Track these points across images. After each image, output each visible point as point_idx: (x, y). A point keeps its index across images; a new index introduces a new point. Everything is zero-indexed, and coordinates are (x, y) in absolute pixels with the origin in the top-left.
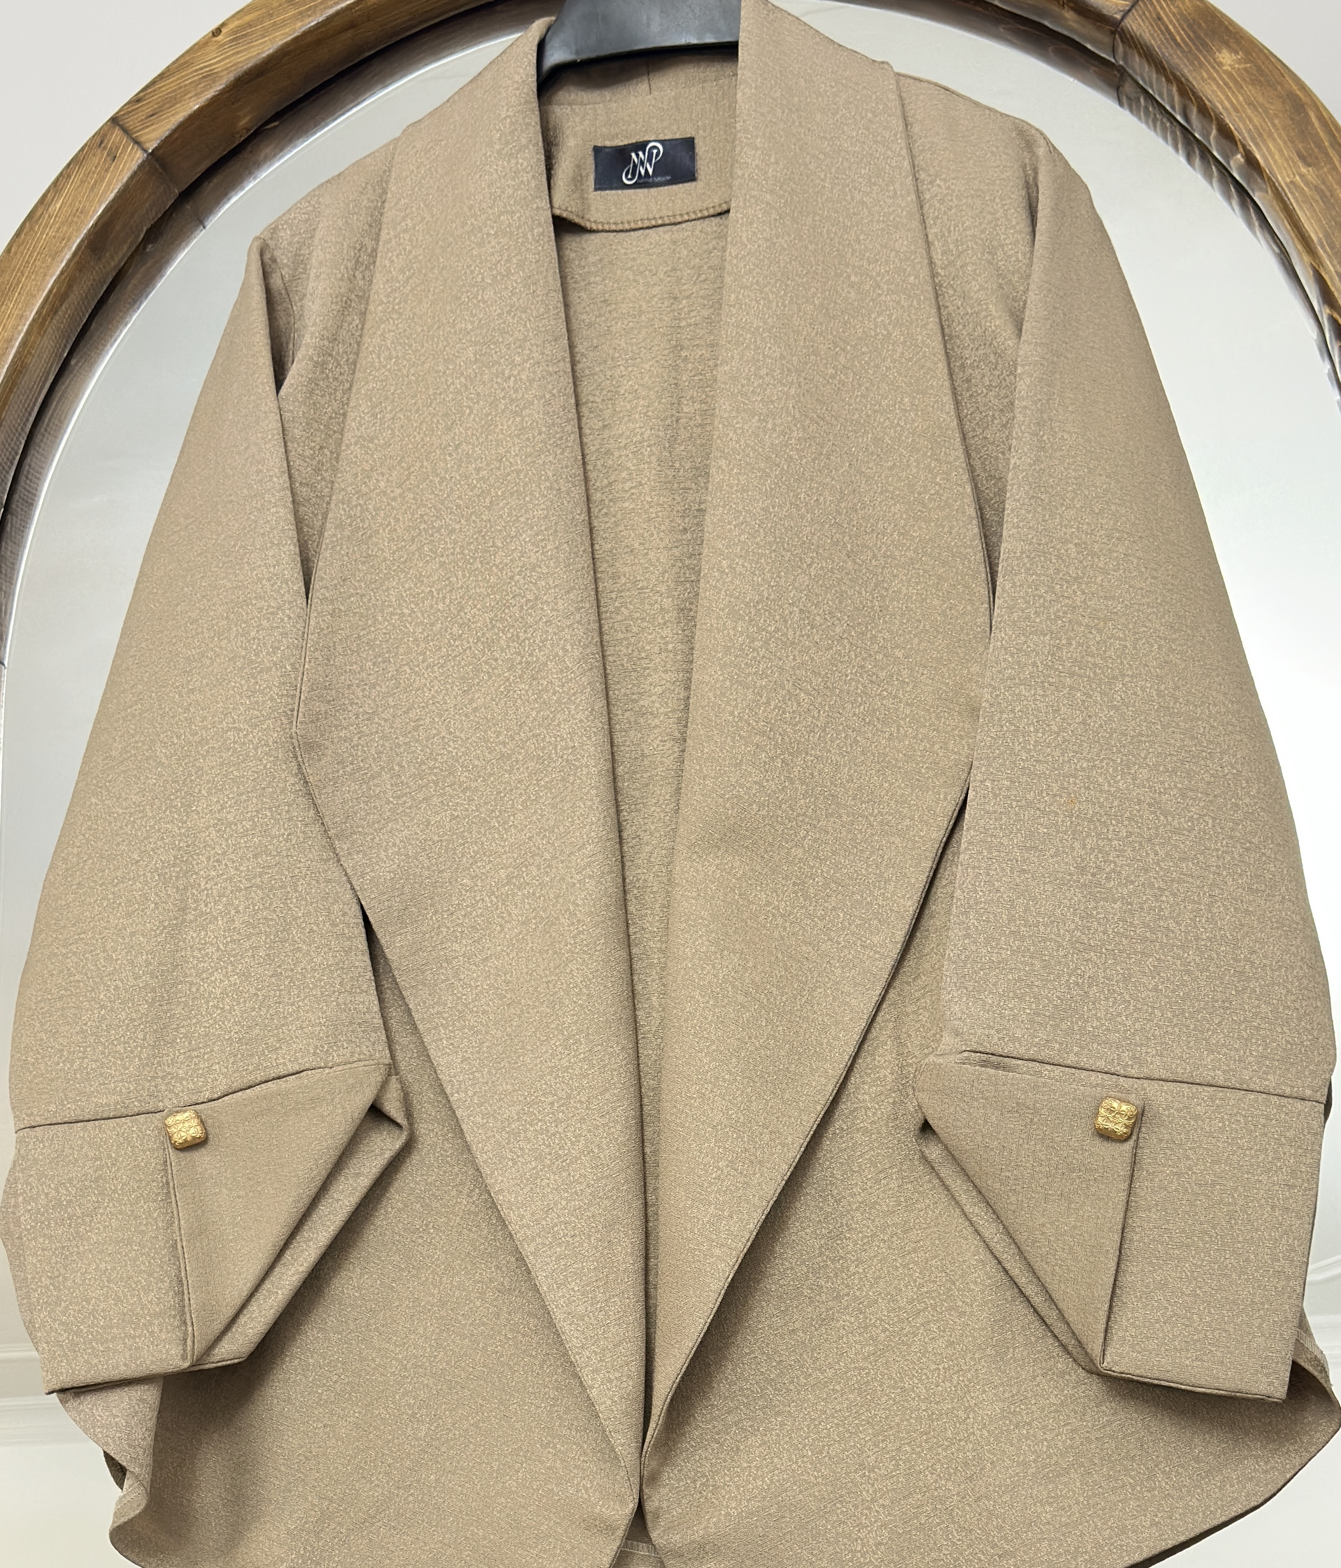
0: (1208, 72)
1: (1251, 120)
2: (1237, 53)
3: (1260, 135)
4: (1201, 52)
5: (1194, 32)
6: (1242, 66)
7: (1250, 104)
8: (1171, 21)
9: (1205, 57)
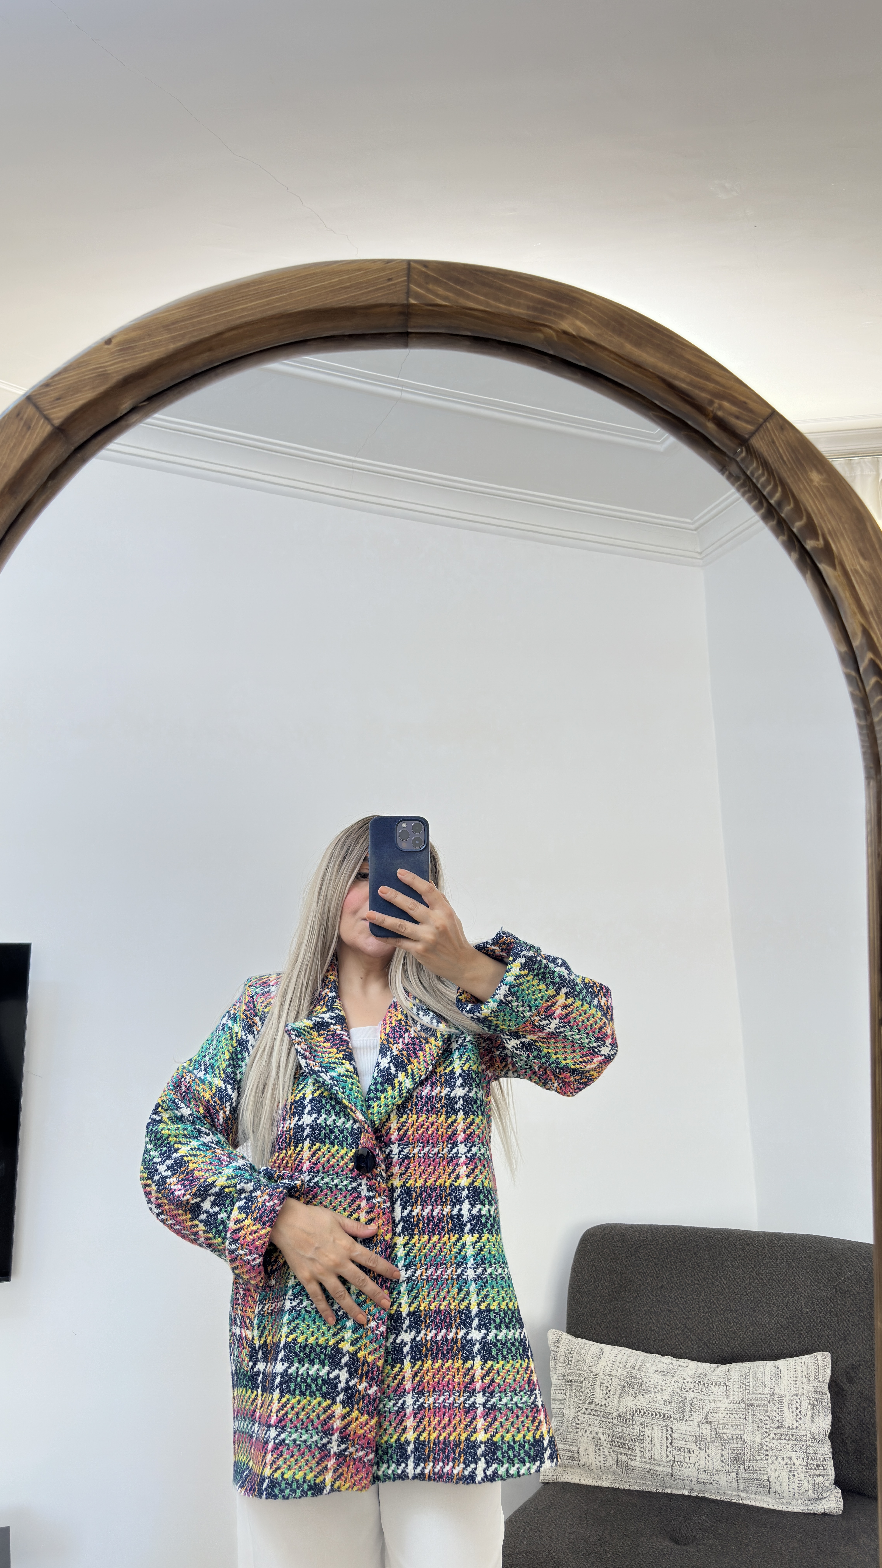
0: (803, 484)
2: (820, 475)
4: (799, 469)
5: (796, 456)
6: (824, 485)
7: (830, 511)
8: (780, 446)
9: (801, 473)
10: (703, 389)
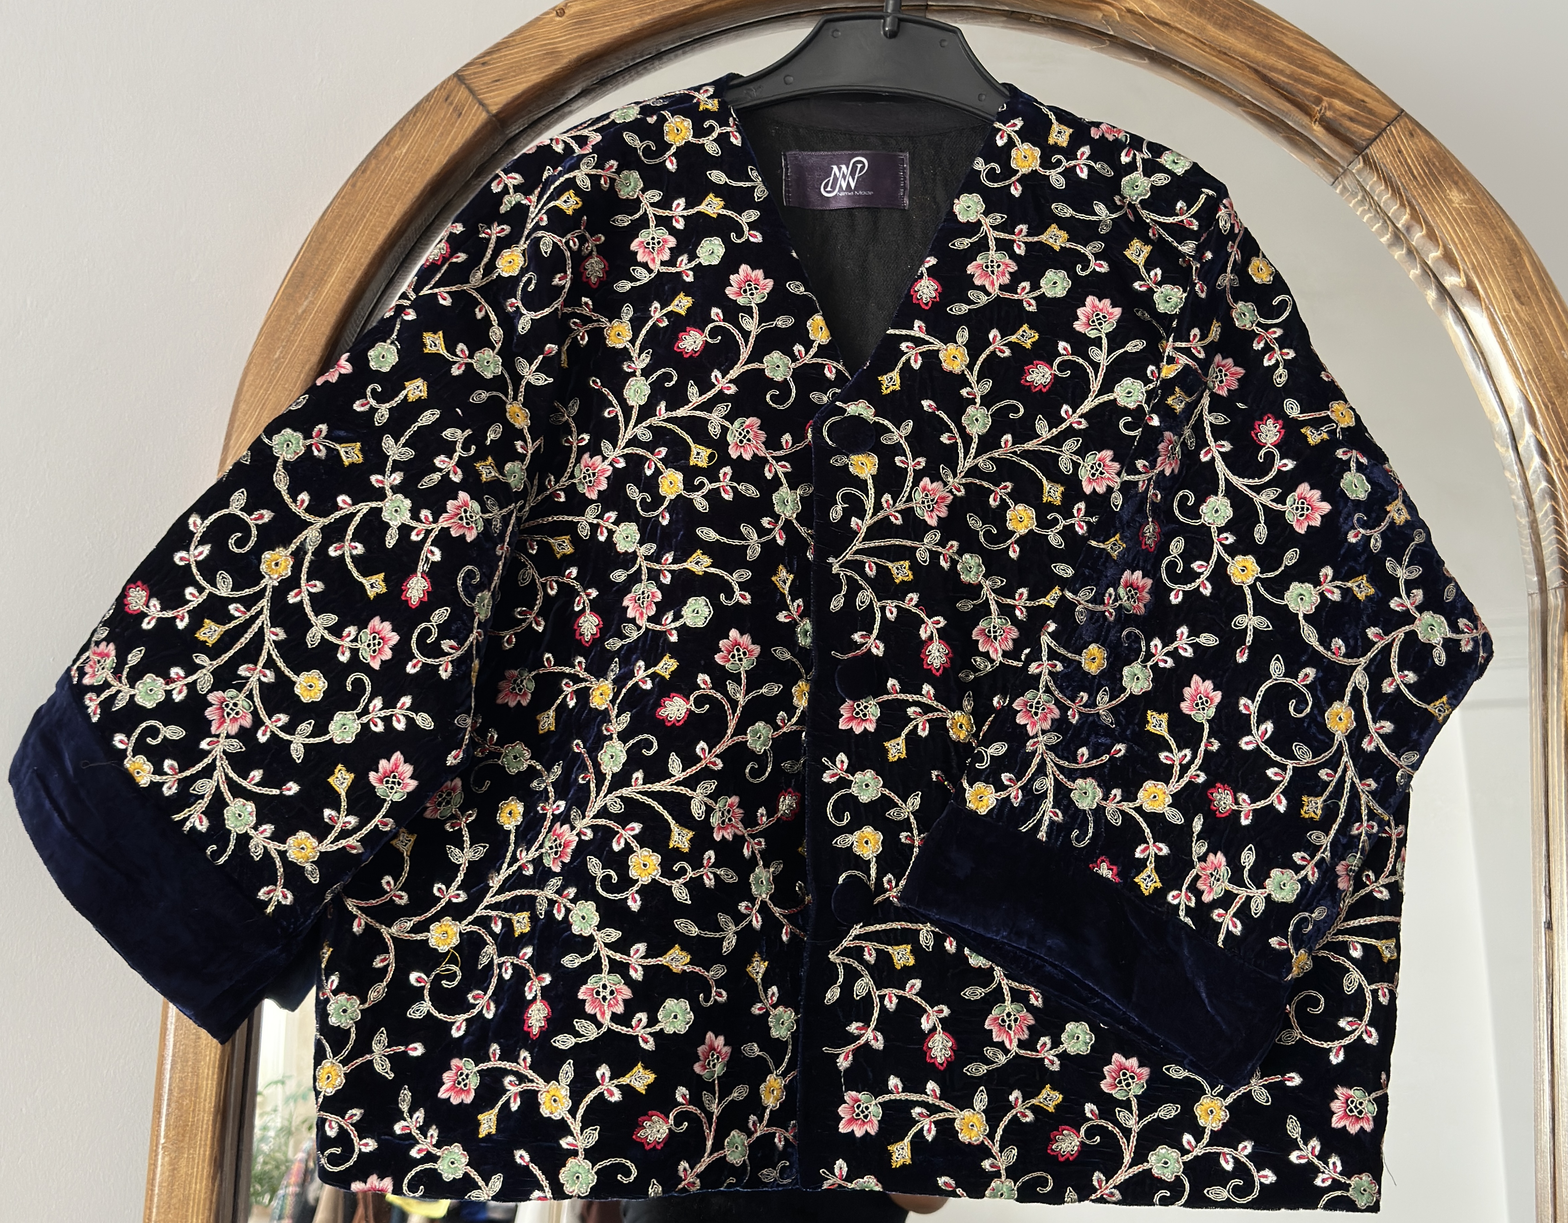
0: (1439, 205)
1: (1474, 255)
2: (1464, 194)
3: (1483, 271)
4: (1434, 187)
5: (1430, 169)
6: (1468, 206)
7: (1475, 241)
8: (1410, 156)
9: (1437, 192)
10: (1307, 83)
